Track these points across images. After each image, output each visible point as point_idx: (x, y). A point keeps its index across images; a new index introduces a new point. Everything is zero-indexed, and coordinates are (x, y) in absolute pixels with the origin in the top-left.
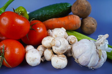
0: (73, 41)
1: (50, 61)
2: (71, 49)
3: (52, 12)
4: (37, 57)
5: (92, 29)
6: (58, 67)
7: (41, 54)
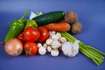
0: (63, 42)
1: (50, 53)
2: (61, 46)
3: (51, 19)
4: (44, 51)
5: (77, 31)
6: (54, 56)
7: (46, 49)
